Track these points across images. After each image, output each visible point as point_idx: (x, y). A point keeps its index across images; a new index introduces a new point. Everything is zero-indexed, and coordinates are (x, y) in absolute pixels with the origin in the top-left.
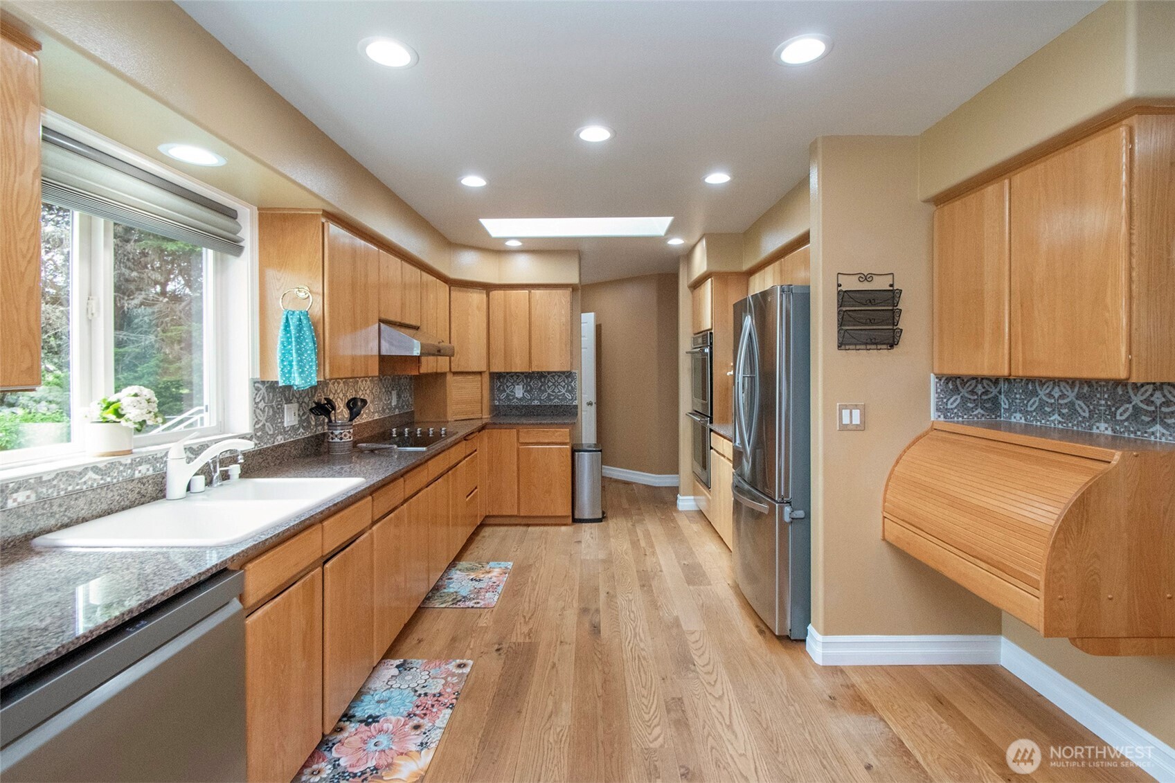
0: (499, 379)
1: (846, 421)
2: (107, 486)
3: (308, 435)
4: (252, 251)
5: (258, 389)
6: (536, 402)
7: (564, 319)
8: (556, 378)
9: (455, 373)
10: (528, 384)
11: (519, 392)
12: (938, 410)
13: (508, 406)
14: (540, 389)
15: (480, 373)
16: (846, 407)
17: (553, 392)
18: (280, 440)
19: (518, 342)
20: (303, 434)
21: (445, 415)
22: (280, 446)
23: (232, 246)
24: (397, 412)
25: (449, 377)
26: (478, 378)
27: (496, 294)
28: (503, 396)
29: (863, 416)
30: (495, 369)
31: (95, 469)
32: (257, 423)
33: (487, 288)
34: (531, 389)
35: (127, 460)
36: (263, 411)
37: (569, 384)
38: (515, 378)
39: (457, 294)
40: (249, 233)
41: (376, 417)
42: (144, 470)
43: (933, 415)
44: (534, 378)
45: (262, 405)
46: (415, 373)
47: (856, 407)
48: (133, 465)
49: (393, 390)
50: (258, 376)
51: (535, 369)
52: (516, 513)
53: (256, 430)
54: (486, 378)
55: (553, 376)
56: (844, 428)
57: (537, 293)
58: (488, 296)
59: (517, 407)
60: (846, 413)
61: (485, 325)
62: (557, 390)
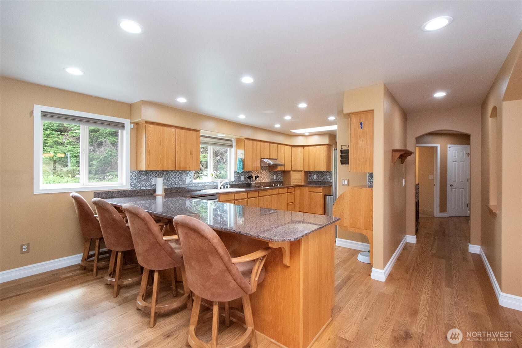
0: (308, 173)
1: (343, 183)
2: (210, 185)
3: (247, 183)
4: (234, 146)
5: (235, 173)
6: (320, 180)
7: (324, 155)
8: (326, 173)
9: (293, 171)
10: (317, 175)
11: (315, 177)
12: (369, 181)
13: (312, 181)
14: (321, 176)
15: (301, 171)
16: (343, 180)
17: (325, 177)
18: (240, 183)
19: (312, 162)
20: (245, 182)
21: (290, 183)
22: (239, 184)
23: (231, 146)
24: (276, 180)
25: (291, 172)
26: (301, 172)
27: (306, 148)
28: (311, 178)
29: (348, 182)
30: (306, 170)
31: (209, 182)
32: (235, 179)
33: (304, 146)
34: (319, 176)
35: (213, 182)
36: (236, 177)
37: (330, 175)
38: (314, 173)
39: (294, 149)
40: (234, 143)
41: (268, 181)
42: (215, 184)
43: (367, 182)
44: (319, 173)
45: (236, 176)
46: (276, 170)
47: (346, 180)
48: (214, 183)
49: (274, 175)
50: (235, 170)
51: (316, 170)
52: (307, 212)
53: (235, 180)
54: (303, 172)
55: (325, 172)
56: (343, 185)
57: (317, 147)
58: (304, 149)
59: (314, 182)
60: (343, 181)
61: (303, 157)
62: (326, 177)
